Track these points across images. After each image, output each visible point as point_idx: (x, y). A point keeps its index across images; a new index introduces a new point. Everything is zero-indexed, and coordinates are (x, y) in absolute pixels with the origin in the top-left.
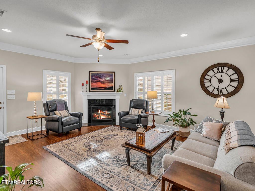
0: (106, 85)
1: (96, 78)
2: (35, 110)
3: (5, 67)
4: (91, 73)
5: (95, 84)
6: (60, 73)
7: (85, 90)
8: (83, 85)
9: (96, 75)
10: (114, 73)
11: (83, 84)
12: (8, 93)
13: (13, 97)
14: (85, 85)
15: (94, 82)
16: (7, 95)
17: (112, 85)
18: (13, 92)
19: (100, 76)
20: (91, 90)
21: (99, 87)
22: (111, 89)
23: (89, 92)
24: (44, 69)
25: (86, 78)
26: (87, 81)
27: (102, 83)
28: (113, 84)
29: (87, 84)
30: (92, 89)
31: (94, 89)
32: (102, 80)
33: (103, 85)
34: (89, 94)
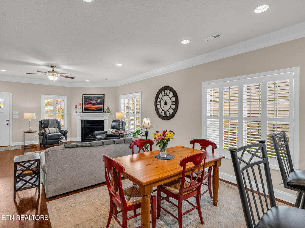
0: (97, 107)
1: (88, 101)
2: (30, 126)
3: (11, 94)
4: (84, 96)
5: (87, 106)
6: (57, 97)
7: (78, 111)
8: (76, 107)
9: (89, 98)
10: (103, 96)
12: (13, 113)
13: (17, 116)
14: (78, 107)
15: (86, 104)
16: (13, 114)
17: (101, 107)
18: (17, 112)
19: (92, 98)
20: (83, 112)
21: (90, 108)
22: (101, 110)
23: (82, 113)
24: (42, 94)
25: (80, 100)
26: (80, 103)
27: (94, 104)
28: (103, 106)
29: (80, 106)
30: (85, 110)
32: (93, 102)
33: (94, 107)
34: (82, 115)
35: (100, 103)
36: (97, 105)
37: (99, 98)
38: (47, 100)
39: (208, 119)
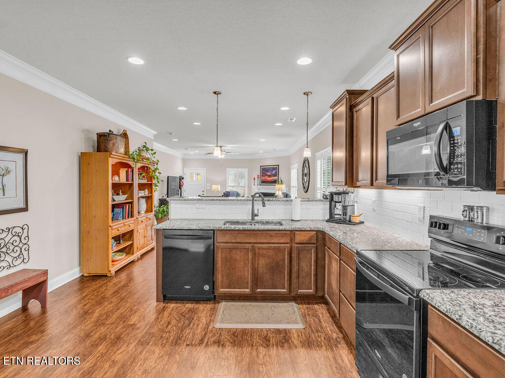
0: (272, 179)
1: (265, 172)
3: (205, 169)
4: (261, 167)
5: (264, 178)
6: (239, 169)
7: (256, 184)
9: (265, 169)
10: (278, 166)
11: (254, 178)
13: (209, 188)
14: (256, 179)
15: (263, 176)
16: (206, 186)
18: (209, 184)
19: (268, 169)
20: (261, 184)
21: (266, 180)
22: (276, 182)
23: (259, 186)
24: (228, 168)
25: (258, 172)
26: (258, 175)
27: (269, 176)
28: (277, 177)
29: (258, 178)
30: (262, 182)
31: (264, 182)
32: (269, 174)
33: (269, 179)
34: (259, 188)
35: (275, 175)
36: (272, 176)
37: (274, 169)
38: (231, 173)
39: (318, 191)
